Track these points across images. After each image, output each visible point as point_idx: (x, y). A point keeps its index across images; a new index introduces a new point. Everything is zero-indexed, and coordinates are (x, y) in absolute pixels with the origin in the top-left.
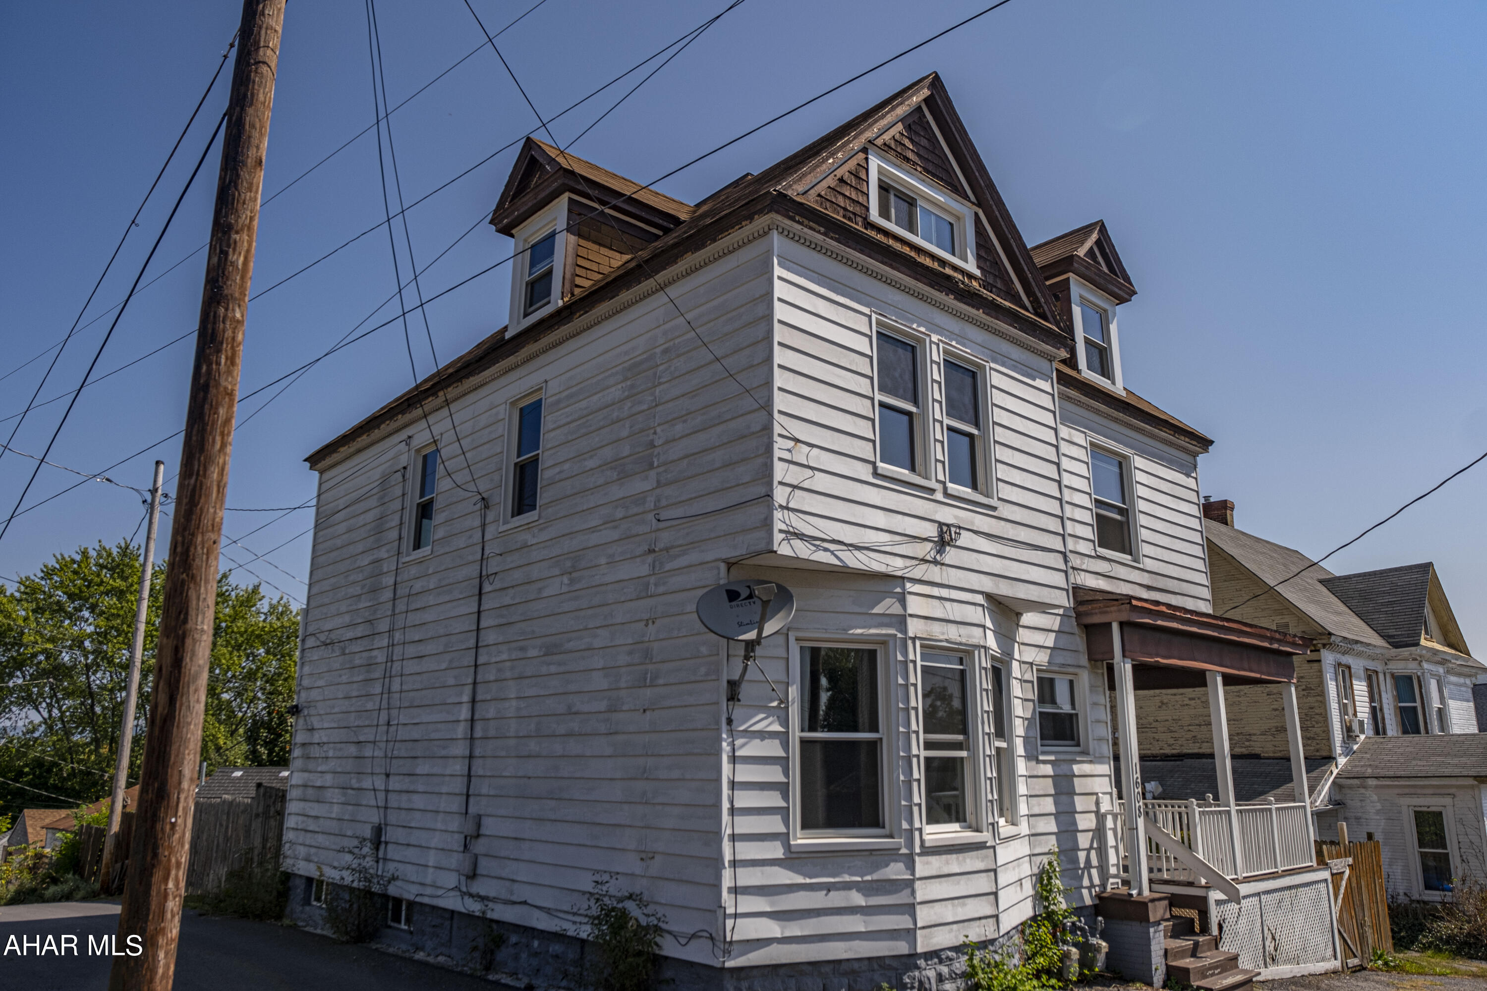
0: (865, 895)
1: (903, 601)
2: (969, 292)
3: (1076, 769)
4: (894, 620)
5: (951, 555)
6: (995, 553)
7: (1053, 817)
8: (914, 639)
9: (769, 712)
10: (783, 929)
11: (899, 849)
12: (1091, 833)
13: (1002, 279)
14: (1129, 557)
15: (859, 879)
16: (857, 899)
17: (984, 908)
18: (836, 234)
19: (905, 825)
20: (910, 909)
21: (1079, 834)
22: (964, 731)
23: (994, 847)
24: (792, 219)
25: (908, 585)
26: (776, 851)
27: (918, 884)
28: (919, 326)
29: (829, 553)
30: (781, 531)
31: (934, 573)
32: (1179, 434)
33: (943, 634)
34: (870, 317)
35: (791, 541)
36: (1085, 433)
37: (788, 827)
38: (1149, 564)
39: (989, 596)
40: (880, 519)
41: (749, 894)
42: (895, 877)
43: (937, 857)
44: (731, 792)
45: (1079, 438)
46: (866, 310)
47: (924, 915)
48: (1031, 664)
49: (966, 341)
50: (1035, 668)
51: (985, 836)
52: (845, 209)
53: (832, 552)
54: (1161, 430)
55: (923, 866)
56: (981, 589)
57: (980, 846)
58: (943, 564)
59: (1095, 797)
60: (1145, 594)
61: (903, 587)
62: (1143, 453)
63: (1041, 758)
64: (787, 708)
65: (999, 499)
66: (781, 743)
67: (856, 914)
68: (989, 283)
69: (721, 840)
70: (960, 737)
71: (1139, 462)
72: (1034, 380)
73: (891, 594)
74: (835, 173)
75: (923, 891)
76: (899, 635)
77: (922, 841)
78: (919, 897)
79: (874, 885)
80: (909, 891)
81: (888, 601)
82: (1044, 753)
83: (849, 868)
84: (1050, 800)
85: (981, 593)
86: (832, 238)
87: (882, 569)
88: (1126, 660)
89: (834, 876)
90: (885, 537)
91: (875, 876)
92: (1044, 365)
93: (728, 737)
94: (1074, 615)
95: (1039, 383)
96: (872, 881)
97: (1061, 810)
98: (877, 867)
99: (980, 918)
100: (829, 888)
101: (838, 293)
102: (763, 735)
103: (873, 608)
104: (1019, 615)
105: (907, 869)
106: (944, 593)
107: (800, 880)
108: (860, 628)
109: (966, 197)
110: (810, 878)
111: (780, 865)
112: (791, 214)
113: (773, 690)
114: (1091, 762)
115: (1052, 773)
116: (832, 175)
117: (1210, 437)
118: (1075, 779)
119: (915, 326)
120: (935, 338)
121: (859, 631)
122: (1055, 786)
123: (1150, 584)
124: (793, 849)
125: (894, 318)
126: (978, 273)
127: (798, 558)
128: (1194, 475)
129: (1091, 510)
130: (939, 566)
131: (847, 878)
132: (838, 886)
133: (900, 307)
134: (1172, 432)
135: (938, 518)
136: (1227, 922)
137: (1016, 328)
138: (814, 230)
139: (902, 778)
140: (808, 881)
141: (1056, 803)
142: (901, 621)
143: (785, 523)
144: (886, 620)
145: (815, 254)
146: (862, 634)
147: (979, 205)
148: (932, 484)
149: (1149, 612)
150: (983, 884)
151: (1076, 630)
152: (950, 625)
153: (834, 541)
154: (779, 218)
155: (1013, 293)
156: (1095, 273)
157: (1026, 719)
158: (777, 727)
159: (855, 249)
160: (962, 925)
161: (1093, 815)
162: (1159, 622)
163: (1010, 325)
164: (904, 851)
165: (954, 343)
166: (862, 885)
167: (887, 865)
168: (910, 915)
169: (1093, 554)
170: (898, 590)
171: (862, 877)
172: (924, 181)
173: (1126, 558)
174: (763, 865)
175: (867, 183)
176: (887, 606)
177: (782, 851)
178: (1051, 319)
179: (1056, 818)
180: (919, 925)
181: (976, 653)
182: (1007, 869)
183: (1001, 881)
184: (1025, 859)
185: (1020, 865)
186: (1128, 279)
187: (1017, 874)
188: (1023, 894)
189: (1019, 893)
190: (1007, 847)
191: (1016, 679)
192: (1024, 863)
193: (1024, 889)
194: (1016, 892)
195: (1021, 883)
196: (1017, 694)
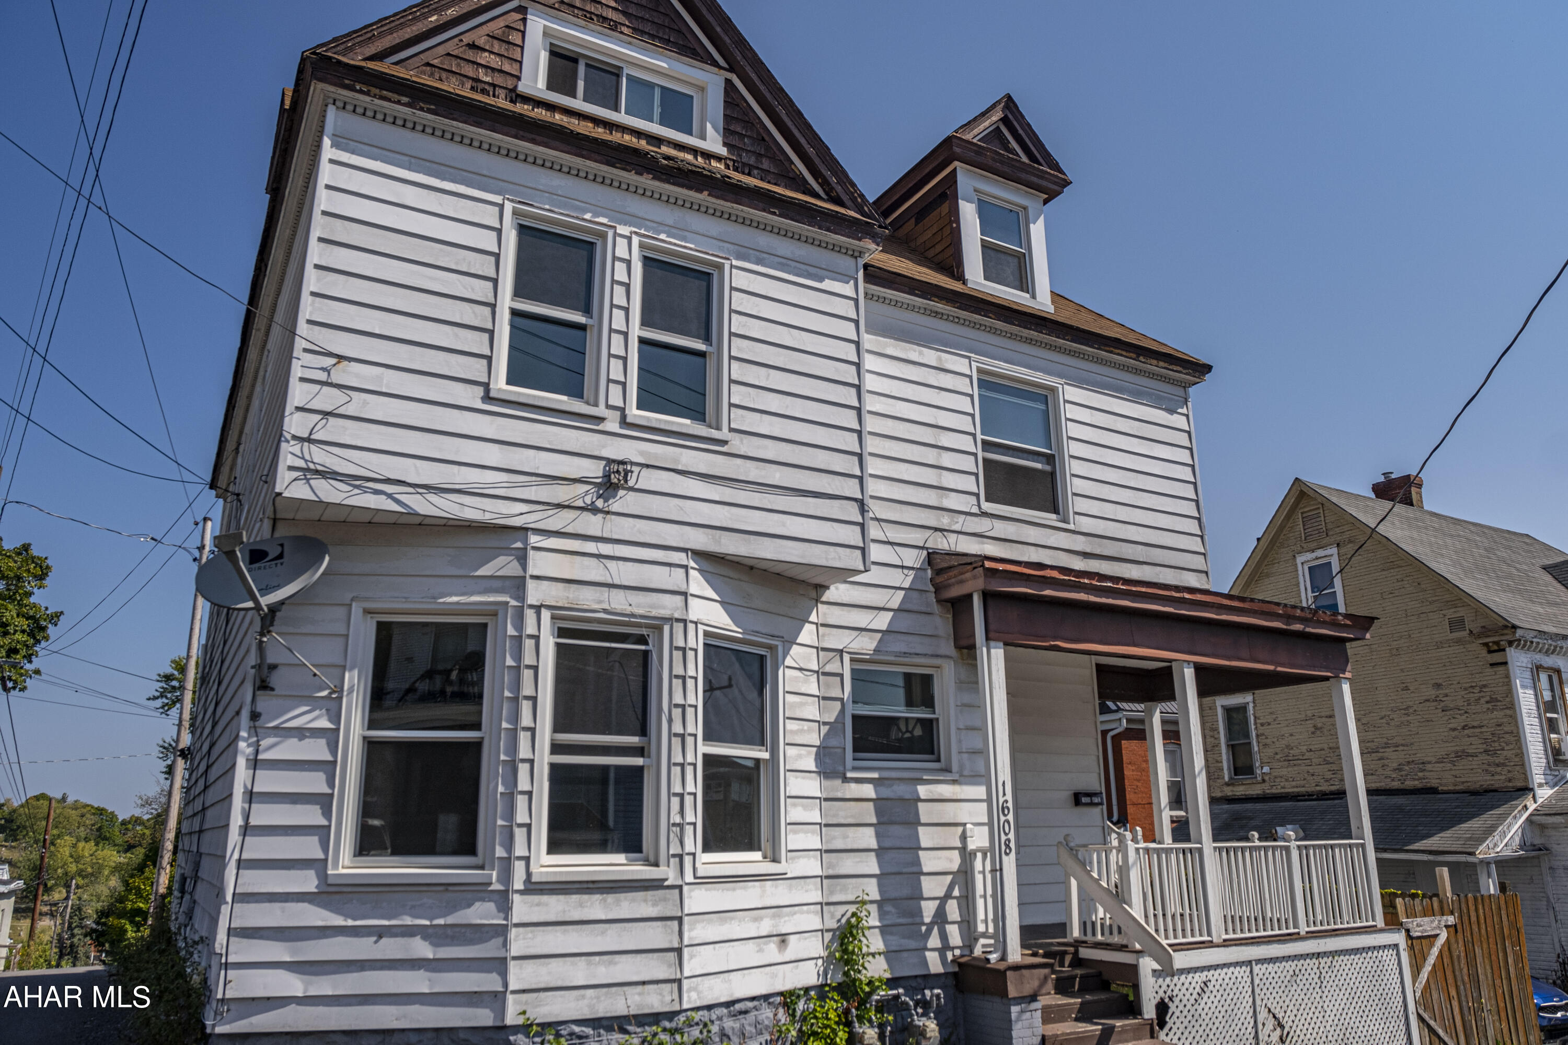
0: (435, 945)
1: (522, 559)
2: (679, 169)
3: (923, 791)
4: (508, 583)
5: (623, 501)
6: (717, 499)
7: (873, 854)
8: (538, 609)
9: (315, 703)
10: (307, 985)
11: (490, 884)
12: (950, 878)
13: (772, 159)
14: (1054, 516)
15: (427, 923)
16: (422, 949)
17: (658, 968)
18: (430, 104)
19: (500, 852)
20: (500, 965)
21: (922, 878)
22: (643, 731)
23: (680, 888)
24: (351, 88)
25: (534, 539)
26: (308, 882)
27: (514, 932)
28: (596, 215)
29: (384, 497)
30: (291, 468)
31: (592, 524)
32: (1144, 356)
33: (600, 602)
34: (501, 207)
35: (312, 482)
36: (969, 358)
37: (325, 850)
38: (1086, 524)
39: (698, 554)
40: (493, 455)
41: (261, 938)
42: (479, 921)
43: (561, 897)
44: (247, 806)
45: (961, 365)
46: (498, 199)
47: (519, 976)
48: (841, 652)
49: (686, 234)
50: (847, 658)
51: (668, 873)
52: (477, 80)
53: (390, 496)
54: (1111, 352)
55: (522, 909)
56: (682, 545)
57: (656, 885)
58: (608, 513)
59: (960, 829)
60: (1078, 564)
61: (525, 541)
62: (1080, 382)
63: (849, 775)
64: (340, 698)
65: (731, 430)
66: (328, 744)
67: (419, 969)
68: (744, 164)
69: (224, 866)
70: (634, 740)
71: (1072, 393)
72: (821, 280)
73: (507, 550)
74: (461, 37)
75: (519, 943)
76: (514, 603)
77: (529, 874)
78: (515, 950)
79: (449, 932)
80: (500, 940)
81: (502, 560)
82: (855, 769)
83: (413, 907)
84: (871, 831)
85: (685, 550)
86: (422, 109)
87: (487, 517)
88: (992, 643)
89: (389, 919)
90: (503, 477)
91: (450, 920)
92: (845, 263)
93: (250, 736)
94: (933, 590)
95: (828, 285)
96: (445, 925)
97: (887, 843)
98: (453, 908)
99: (644, 983)
100: (380, 933)
101: (443, 179)
102: (301, 733)
103: (477, 570)
104: (821, 588)
105: (499, 911)
106: (605, 549)
107: (338, 921)
108: (456, 595)
109: (715, 64)
110: (354, 919)
111: (310, 902)
112: (347, 82)
113: (315, 675)
114: (954, 782)
115: (873, 795)
116: (456, 40)
117: (1204, 360)
118: (920, 804)
119: (588, 216)
120: (623, 230)
121: (455, 599)
122: (878, 813)
123: (1088, 550)
124: (330, 881)
125: (547, 207)
126: (723, 151)
127: (321, 502)
128: (1184, 411)
129: (975, 455)
130: (600, 516)
131: (408, 921)
132: (394, 930)
133: (560, 192)
134: (1134, 356)
135: (605, 453)
136: (1176, 1000)
137: (774, 213)
138: (389, 100)
139: (501, 789)
140: (350, 923)
141: (878, 836)
142: (518, 585)
143: (303, 458)
144: (498, 584)
145: (407, 134)
146: (457, 603)
147: (731, 70)
148: (601, 411)
149: (1026, 579)
150: (657, 936)
151: (936, 608)
152: (614, 592)
153: (388, 481)
154: (331, 88)
155: (791, 175)
156: (993, 159)
157: (825, 723)
158: (324, 723)
159: (465, 122)
160: (605, 990)
161: (957, 852)
163: (764, 210)
164: (496, 886)
165: (663, 236)
166: (430, 931)
167: (469, 905)
168: (499, 974)
169: (975, 510)
170: (519, 545)
171: (431, 920)
172: (630, 43)
173: (1050, 518)
174: (286, 901)
175: (522, 48)
176: (503, 566)
177: (316, 882)
179: (878, 856)
180: (512, 987)
181: (666, 629)
182: (732, 919)
183: (694, 934)
184: (805, 908)
185: (787, 915)
186: (1056, 167)
187: (766, 927)
188: (789, 955)
189: (772, 952)
190: (734, 889)
191: (801, 669)
192: (802, 913)
193: (796, 948)
194: (760, 950)
195: (783, 939)
196: (803, 690)
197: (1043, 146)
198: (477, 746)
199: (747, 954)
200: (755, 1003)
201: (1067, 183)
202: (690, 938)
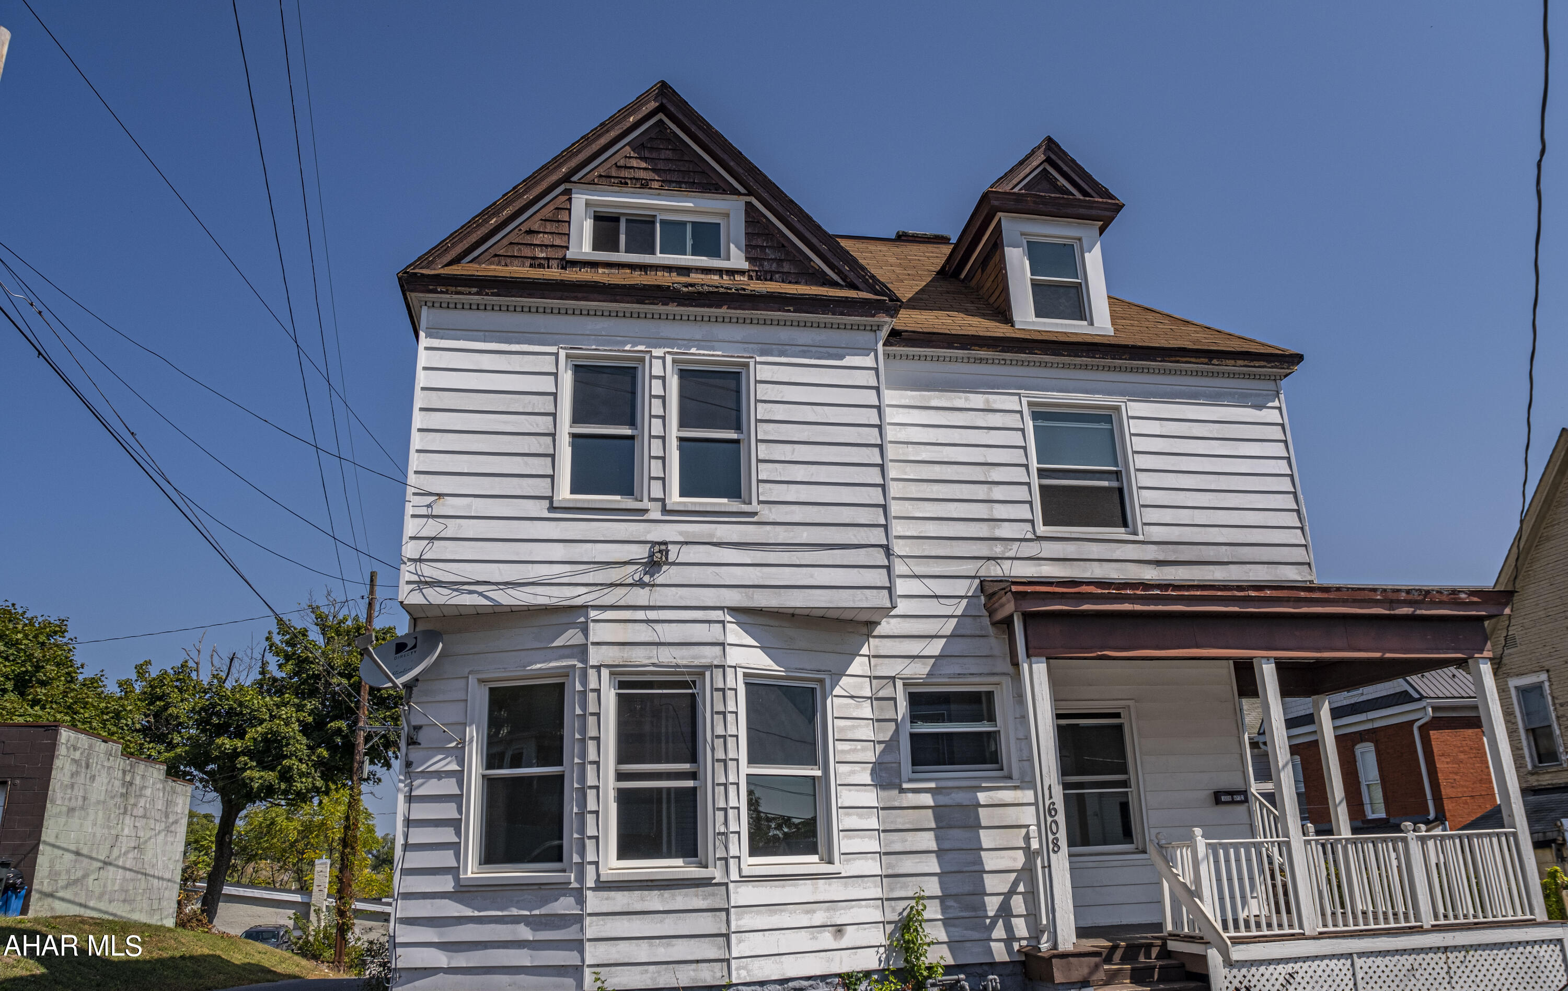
0: (534, 930)
1: (585, 631)
2: (699, 293)
3: (982, 797)
4: (575, 650)
5: (667, 575)
6: (750, 562)
7: (934, 855)
8: (598, 668)
9: (447, 752)
10: (450, 959)
11: (570, 883)
12: (1014, 875)
13: (792, 261)
14: (1123, 530)
15: (528, 913)
16: (525, 933)
17: (709, 950)
18: (494, 289)
19: (576, 859)
20: (578, 945)
21: (985, 876)
22: (693, 759)
23: (726, 884)
24: (435, 292)
25: (593, 614)
26: (446, 884)
27: (588, 920)
28: (634, 345)
29: (476, 595)
30: (408, 583)
31: (641, 596)
32: (1218, 358)
33: (650, 658)
34: (557, 355)
35: (423, 590)
36: (1019, 395)
37: (458, 861)
39: (733, 610)
40: (558, 552)
41: (419, 925)
42: (563, 912)
43: (626, 893)
44: (406, 829)
45: (1011, 403)
46: (553, 349)
47: (593, 954)
48: (893, 679)
49: (714, 343)
50: (899, 684)
51: (717, 874)
52: (534, 258)
53: (480, 594)
54: (1178, 362)
55: (594, 902)
56: (718, 605)
57: (706, 882)
58: (653, 586)
59: (1024, 831)
61: (587, 617)
62: (1146, 396)
63: (905, 786)
64: (464, 747)
65: (760, 502)
66: (457, 782)
67: (524, 948)
68: (766, 272)
69: (392, 872)
70: (686, 767)
71: (1136, 408)
72: (841, 357)
73: (573, 625)
74: (520, 227)
75: (592, 928)
76: (580, 665)
77: (598, 875)
78: (590, 933)
79: (543, 920)
80: (578, 926)
81: (571, 632)
82: (911, 780)
83: (518, 901)
84: (931, 835)
85: (721, 608)
87: (553, 601)
88: (1034, 659)
89: (502, 910)
90: (568, 568)
91: (544, 911)
92: (863, 337)
93: (406, 779)
94: (986, 613)
95: (849, 361)
96: (540, 915)
97: (947, 845)
98: (545, 902)
99: (698, 962)
100: (496, 921)
101: (510, 343)
102: (439, 775)
103: (553, 642)
104: (873, 624)
105: (577, 904)
106: (652, 615)
107: (469, 912)
108: (540, 663)
109: (736, 192)
110: (479, 911)
111: (449, 899)
112: (431, 287)
113: (444, 731)
114: (1016, 788)
115: (932, 803)
116: (517, 230)
117: (1293, 349)
118: (980, 809)
119: (628, 348)
120: (657, 352)
121: (539, 666)
122: (937, 818)
124: (462, 883)
125: (594, 347)
126: (745, 265)
127: (431, 604)
128: (1276, 403)
129: (1028, 484)
130: (647, 589)
131: (515, 912)
132: (506, 919)
133: (603, 333)
134: (1206, 360)
135: (650, 538)
137: (789, 311)
138: (462, 293)
139: (575, 810)
140: (476, 913)
141: (937, 839)
142: (582, 651)
143: (417, 574)
144: (568, 651)
145: (481, 314)
146: (540, 669)
147: (750, 193)
148: (646, 504)
149: (1062, 597)
150: (707, 923)
151: (991, 630)
152: (661, 648)
153: (478, 583)
154: (421, 295)
155: (810, 271)
157: (880, 742)
158: (454, 767)
159: (521, 297)
160: (664, 966)
161: (1021, 852)
162: (1085, 607)
163: (780, 311)
164: (575, 885)
165: (693, 350)
166: (530, 919)
167: (557, 900)
168: (578, 952)
169: (1030, 536)
170: (582, 619)
171: (530, 911)
172: (659, 194)
173: (1119, 532)
174: (434, 898)
175: (569, 222)
176: (571, 637)
177: (453, 884)
178: (861, 286)
179: (938, 857)
180: (587, 962)
181: (708, 674)
182: (782, 911)
183: (741, 923)
184: (863, 903)
185: (844, 909)
186: (1106, 194)
187: (819, 917)
188: (844, 943)
189: (827, 939)
190: (783, 886)
191: (852, 697)
192: (860, 907)
193: (852, 936)
194: (814, 938)
195: (839, 929)
196: (854, 715)
197: (1090, 177)
198: (560, 778)
199: (802, 941)
200: (811, 982)
201: (1119, 207)
202: (737, 926)
